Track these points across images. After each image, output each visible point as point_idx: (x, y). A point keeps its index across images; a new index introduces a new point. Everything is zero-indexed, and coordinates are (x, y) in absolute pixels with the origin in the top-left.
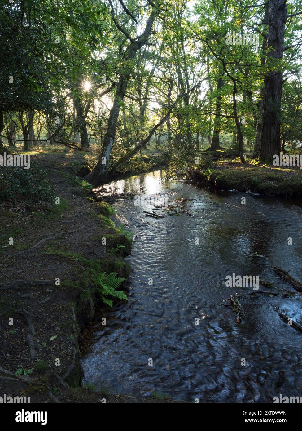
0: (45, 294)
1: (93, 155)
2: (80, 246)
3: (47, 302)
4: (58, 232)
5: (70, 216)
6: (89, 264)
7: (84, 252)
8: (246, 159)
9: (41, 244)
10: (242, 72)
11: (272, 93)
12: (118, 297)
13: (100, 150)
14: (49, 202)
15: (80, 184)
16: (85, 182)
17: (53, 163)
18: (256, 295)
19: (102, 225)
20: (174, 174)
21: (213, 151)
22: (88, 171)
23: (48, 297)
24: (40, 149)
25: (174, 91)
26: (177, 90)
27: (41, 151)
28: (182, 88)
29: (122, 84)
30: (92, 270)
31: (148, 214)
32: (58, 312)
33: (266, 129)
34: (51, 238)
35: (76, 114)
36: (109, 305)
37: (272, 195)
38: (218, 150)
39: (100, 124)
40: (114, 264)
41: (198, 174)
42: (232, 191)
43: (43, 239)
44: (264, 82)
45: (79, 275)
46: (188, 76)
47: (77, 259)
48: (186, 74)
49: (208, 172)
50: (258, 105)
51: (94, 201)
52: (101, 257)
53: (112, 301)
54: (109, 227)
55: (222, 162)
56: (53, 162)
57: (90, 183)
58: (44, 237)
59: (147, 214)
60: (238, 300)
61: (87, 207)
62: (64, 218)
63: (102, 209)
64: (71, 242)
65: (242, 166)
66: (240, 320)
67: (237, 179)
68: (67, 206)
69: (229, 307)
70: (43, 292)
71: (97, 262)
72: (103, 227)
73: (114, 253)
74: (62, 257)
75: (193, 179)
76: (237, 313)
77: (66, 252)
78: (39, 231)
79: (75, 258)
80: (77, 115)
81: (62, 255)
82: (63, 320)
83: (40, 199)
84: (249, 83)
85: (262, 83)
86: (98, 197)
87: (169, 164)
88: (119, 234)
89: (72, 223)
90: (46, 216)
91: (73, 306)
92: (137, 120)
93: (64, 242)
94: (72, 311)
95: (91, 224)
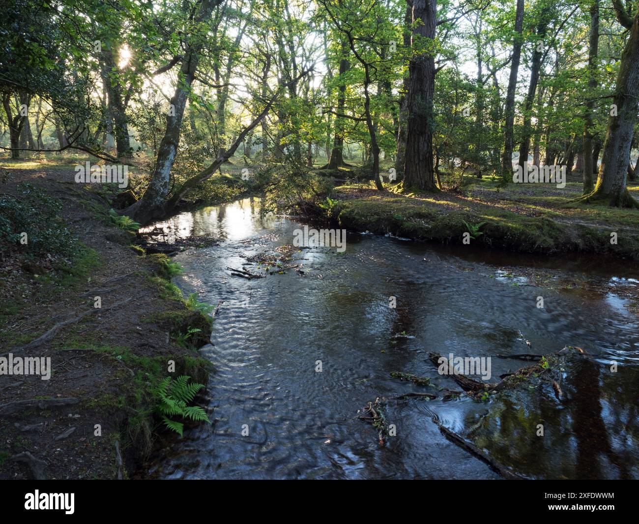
0: (66, 422)
1: (140, 171)
2: (124, 334)
3: (70, 436)
4: (85, 310)
5: (103, 280)
6: (141, 364)
7: (132, 345)
8: (383, 184)
9: (55, 332)
10: (375, 50)
11: (420, 86)
12: (192, 417)
13: (152, 165)
14: (65, 256)
15: (117, 221)
16: (128, 218)
17: (68, 186)
18: (406, 399)
19: (161, 295)
20: (274, 205)
21: (333, 168)
22: (132, 200)
23: (71, 427)
24: (42, 159)
25: (273, 73)
26: (278, 71)
27: (45, 161)
28: (285, 68)
29: (190, 60)
30: (147, 374)
31: (236, 273)
32: (90, 452)
33: (413, 140)
34: (71, 320)
35: (107, 100)
36: (177, 431)
37: (422, 240)
38: (341, 168)
39: (152, 121)
40: (184, 361)
41: (312, 206)
42: (364, 233)
43: (58, 323)
44: (410, 70)
45: (125, 385)
46: (295, 50)
47: (120, 357)
48: (292, 48)
49: (327, 202)
50: (401, 102)
51: (144, 251)
52: (163, 350)
53: (182, 425)
54: (172, 298)
55: (347, 187)
56: (68, 183)
57: (135, 220)
58: (58, 319)
59: (233, 272)
60: (379, 409)
61: (133, 263)
62: (94, 283)
63: (160, 266)
64: (107, 326)
65: (378, 195)
66: (384, 440)
67: (372, 215)
68: (98, 263)
69: (367, 421)
70: (60, 420)
71: (155, 360)
72: (162, 298)
73: (182, 341)
74: (94, 355)
75: (304, 213)
76: (379, 430)
77: (100, 346)
78: (49, 308)
79: (117, 355)
80: (110, 103)
81: (93, 351)
82: (99, 466)
83: (49, 251)
84: (387, 70)
85: (406, 71)
86: (150, 243)
87: (266, 190)
88: (190, 309)
89: (108, 292)
90: (60, 281)
91: (117, 439)
92: (214, 116)
93: (95, 327)
94: (114, 449)
95: (142, 294)
